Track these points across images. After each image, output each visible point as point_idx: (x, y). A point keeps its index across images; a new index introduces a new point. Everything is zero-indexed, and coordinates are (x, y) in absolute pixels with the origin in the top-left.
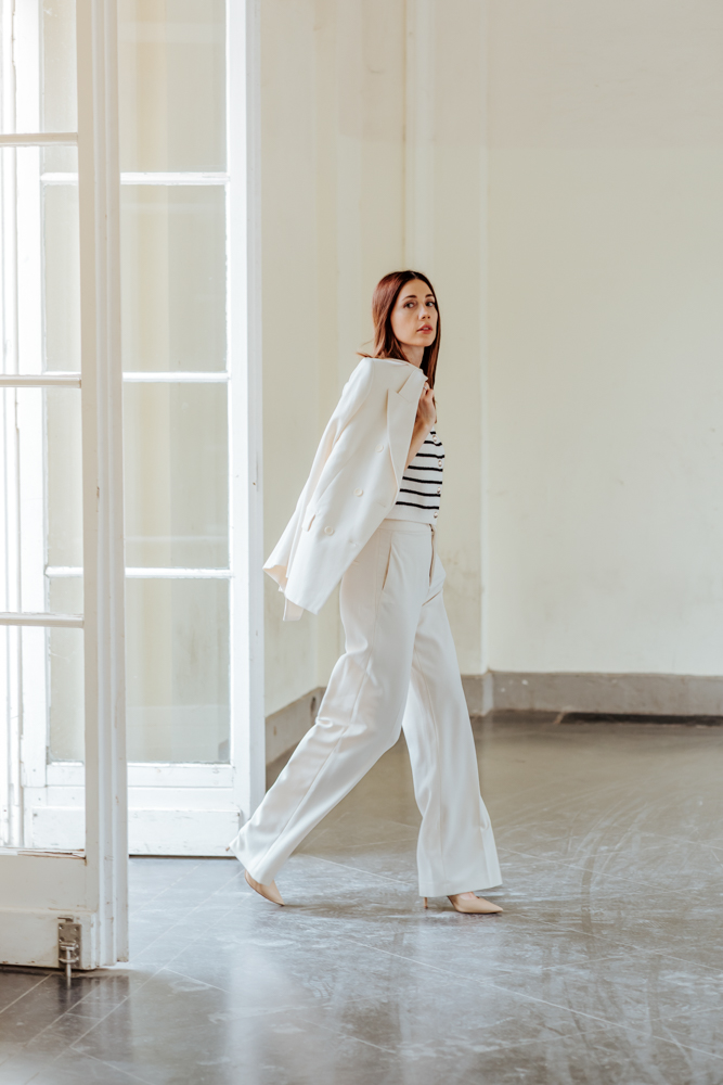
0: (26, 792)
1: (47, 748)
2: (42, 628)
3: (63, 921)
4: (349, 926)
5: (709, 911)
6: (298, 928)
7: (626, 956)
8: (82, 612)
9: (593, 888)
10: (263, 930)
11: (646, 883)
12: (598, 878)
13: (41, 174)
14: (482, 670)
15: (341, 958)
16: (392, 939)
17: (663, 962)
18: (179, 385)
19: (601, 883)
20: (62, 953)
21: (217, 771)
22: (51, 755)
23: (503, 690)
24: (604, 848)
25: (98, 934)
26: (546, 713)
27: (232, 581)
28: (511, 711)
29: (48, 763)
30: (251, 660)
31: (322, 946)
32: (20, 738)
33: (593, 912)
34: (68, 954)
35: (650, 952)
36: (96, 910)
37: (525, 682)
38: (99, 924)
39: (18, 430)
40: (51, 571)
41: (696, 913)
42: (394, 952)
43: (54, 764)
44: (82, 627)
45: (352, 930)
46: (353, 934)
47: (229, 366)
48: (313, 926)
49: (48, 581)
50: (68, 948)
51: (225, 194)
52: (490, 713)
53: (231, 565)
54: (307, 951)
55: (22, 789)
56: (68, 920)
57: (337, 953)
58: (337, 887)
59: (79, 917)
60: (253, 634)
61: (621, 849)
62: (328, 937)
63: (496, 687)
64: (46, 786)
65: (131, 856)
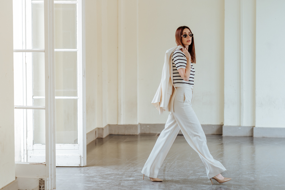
0: (28, 151)
1: (33, 140)
2: (32, 110)
3: (40, 180)
4: (108, 181)
5: (194, 177)
6: (96, 182)
7: (174, 187)
8: (45, 106)
9: (166, 173)
10: (87, 182)
11: (179, 171)
12: (167, 170)
13: (32, 1)
14: (138, 123)
15: (107, 188)
16: (118, 184)
17: (183, 188)
18: (65, 52)
19: (168, 171)
20: (40, 187)
21: (75, 146)
22: (34, 142)
23: (143, 128)
24: (168, 164)
25: (49, 183)
26: (153, 134)
27: (78, 99)
28: (145, 133)
29: (33, 144)
30: (83, 119)
31: (102, 186)
32: (27, 138)
33: (166, 178)
34: (42, 187)
35: (180, 186)
36: (48, 177)
37: (148, 126)
38: (49, 180)
39: (26, 63)
40: (34, 97)
41: (191, 178)
42: (119, 187)
43: (35, 144)
44: (45, 109)
45: (109, 182)
46: (109, 183)
47: (77, 48)
48: (99, 181)
49: (33, 100)
50: (42, 186)
51: (76, 6)
52: (140, 134)
53: (78, 96)
54: (99, 187)
55: (27, 151)
56: (42, 179)
57: (105, 187)
58: (104, 173)
59: (44, 178)
60: (83, 112)
61: (172, 164)
62: (103, 184)
63: (141, 128)
64: (33, 150)
65: (56, 167)
